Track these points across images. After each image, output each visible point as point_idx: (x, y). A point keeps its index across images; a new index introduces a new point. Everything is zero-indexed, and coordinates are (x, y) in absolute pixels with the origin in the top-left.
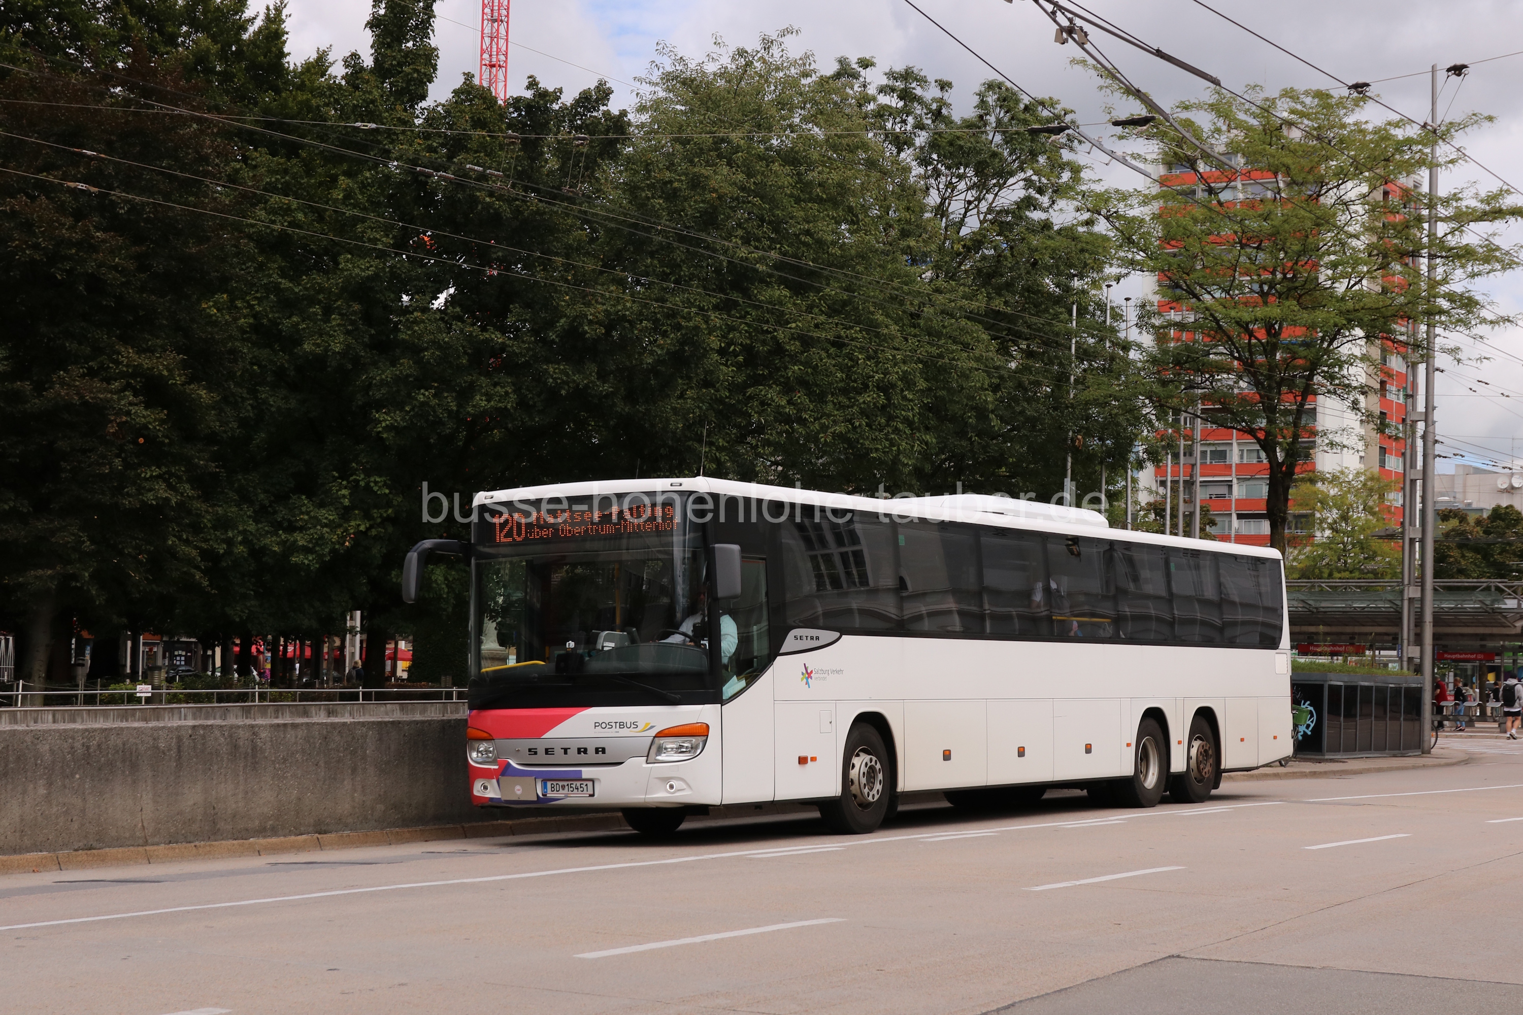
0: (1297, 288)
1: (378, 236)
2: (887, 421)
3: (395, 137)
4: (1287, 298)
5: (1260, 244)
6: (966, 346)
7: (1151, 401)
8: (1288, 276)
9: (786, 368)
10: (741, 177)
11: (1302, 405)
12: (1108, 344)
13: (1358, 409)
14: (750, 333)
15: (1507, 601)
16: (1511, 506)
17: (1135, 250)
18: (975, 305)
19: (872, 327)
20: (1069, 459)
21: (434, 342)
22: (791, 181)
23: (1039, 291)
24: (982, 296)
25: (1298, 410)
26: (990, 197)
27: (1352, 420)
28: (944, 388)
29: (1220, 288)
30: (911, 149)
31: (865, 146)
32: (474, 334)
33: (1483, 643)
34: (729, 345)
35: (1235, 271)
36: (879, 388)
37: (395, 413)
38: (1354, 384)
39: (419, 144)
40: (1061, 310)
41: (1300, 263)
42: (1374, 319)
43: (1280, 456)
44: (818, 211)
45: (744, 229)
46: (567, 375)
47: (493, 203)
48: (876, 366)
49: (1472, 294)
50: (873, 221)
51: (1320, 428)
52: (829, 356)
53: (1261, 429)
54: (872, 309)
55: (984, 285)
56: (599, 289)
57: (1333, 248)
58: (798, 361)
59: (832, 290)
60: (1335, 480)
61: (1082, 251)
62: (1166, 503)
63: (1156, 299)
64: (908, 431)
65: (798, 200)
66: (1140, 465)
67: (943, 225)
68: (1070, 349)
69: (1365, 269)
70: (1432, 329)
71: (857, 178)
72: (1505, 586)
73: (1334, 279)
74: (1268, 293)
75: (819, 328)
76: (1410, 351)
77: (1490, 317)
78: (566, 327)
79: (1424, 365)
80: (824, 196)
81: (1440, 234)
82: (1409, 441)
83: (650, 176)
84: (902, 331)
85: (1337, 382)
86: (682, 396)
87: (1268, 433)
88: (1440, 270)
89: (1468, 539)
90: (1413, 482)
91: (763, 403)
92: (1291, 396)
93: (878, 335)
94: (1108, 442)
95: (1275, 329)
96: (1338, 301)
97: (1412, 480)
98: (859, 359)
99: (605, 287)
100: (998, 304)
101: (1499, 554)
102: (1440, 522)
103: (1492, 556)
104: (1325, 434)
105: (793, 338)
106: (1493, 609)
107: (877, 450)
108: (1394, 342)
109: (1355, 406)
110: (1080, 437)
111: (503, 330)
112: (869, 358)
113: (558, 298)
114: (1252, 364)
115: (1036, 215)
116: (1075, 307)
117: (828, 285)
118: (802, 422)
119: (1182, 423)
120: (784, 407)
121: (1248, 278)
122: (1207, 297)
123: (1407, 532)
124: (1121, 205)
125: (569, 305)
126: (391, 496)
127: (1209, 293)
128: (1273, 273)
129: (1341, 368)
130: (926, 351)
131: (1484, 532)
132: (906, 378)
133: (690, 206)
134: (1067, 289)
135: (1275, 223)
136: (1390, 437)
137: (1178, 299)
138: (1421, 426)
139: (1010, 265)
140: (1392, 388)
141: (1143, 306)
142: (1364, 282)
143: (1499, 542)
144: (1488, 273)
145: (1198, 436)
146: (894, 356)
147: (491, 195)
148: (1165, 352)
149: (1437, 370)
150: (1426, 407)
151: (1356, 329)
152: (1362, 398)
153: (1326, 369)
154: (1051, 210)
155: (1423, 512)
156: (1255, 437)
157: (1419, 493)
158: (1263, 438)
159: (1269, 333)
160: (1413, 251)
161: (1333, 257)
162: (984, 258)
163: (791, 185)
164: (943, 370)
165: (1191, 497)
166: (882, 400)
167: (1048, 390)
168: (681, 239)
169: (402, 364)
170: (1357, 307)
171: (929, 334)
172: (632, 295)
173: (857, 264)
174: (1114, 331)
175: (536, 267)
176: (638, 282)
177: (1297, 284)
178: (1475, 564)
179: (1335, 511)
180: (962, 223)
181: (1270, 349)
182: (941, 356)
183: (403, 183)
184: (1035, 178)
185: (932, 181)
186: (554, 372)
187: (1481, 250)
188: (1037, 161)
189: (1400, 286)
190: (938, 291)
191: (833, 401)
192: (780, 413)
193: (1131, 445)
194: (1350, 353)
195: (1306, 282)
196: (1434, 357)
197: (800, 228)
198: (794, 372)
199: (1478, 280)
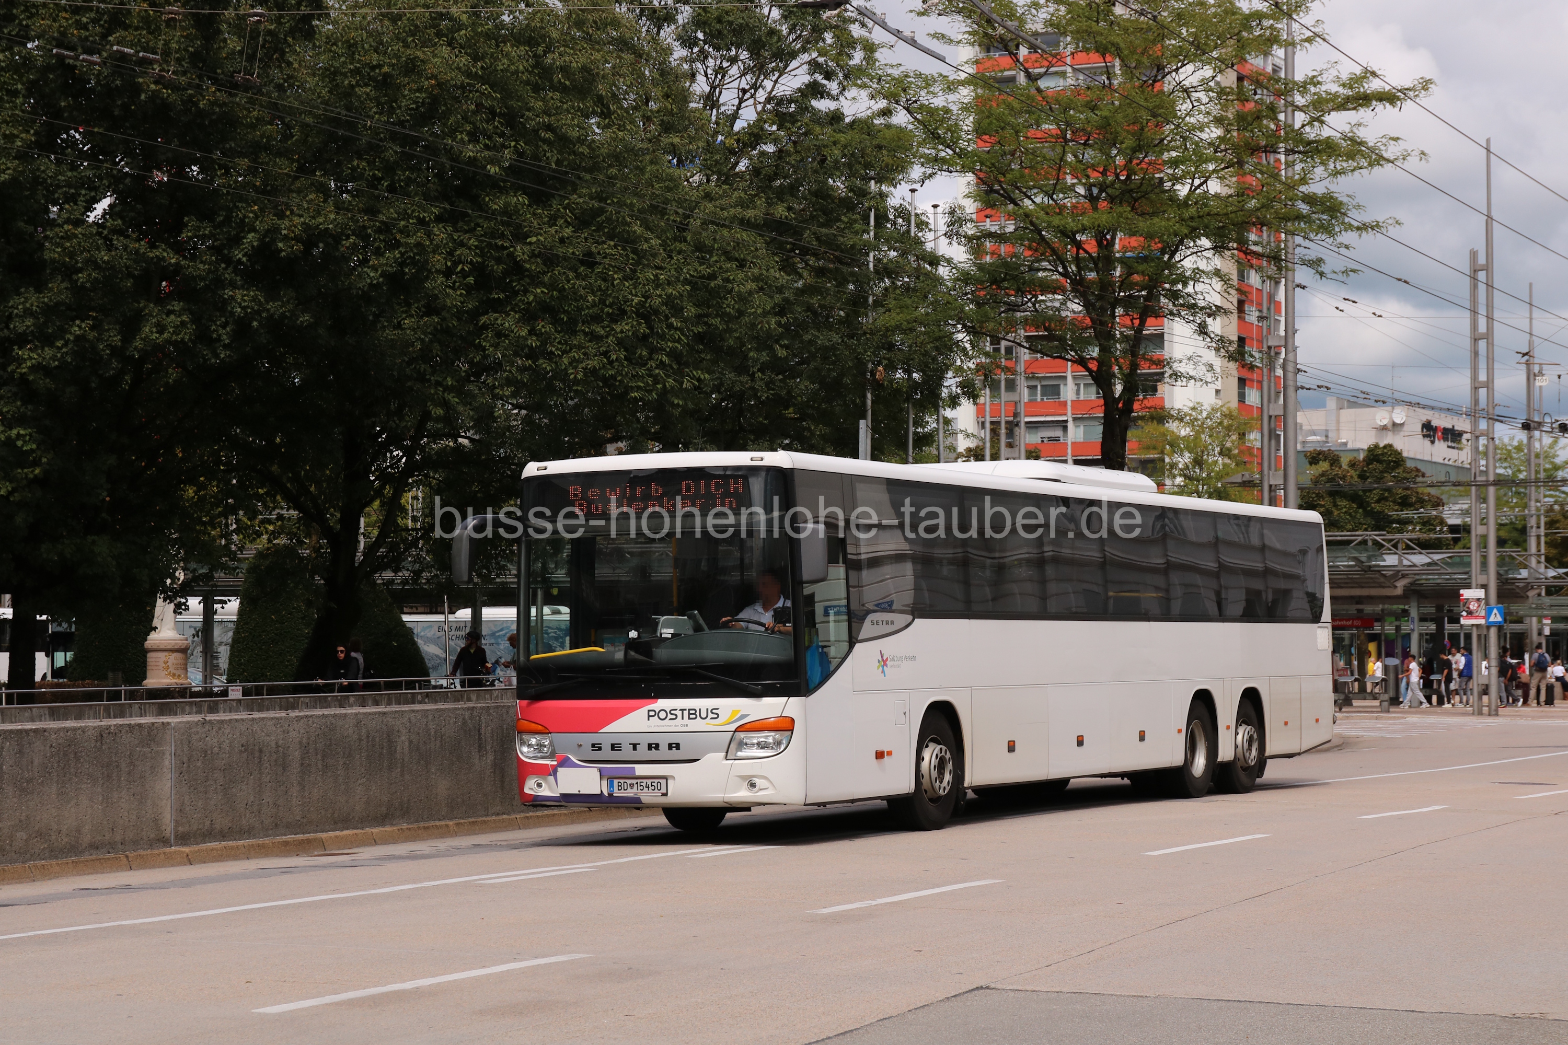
0: (1132, 190)
1: (15, 132)
2: (650, 354)
3: (34, 11)
4: (1120, 203)
5: (1088, 140)
6: (742, 264)
7: (964, 326)
8: (1122, 178)
9: (526, 291)
10: (464, 60)
11: (1139, 331)
12: (912, 258)
13: (1206, 333)
14: (482, 249)
15: (1385, 556)
16: (1390, 446)
17: (940, 147)
18: (750, 213)
19: (628, 241)
20: (869, 396)
21: (88, 262)
22: (525, 64)
23: (829, 196)
24: (760, 202)
25: (1136, 334)
26: (768, 84)
27: (1200, 347)
28: (717, 316)
29: (1042, 191)
30: (673, 27)
31: (615, 23)
32: (142, 251)
33: (1360, 607)
34: (455, 264)
35: (1060, 170)
36: (638, 314)
37: (43, 349)
38: (1201, 303)
39: (64, 18)
40: (854, 217)
41: (1135, 161)
42: (1223, 227)
43: (1118, 388)
44: (561, 102)
45: (470, 123)
46: (260, 304)
47: (159, 91)
48: (635, 288)
49: (1335, 195)
50: (628, 113)
52: (578, 277)
53: (1093, 358)
54: (628, 219)
55: (762, 189)
56: (295, 199)
57: (1173, 144)
58: (540, 282)
59: (581, 199)
61: (880, 147)
63: (968, 204)
64: (675, 366)
65: (537, 89)
66: (954, 402)
67: (714, 118)
68: (867, 264)
69: (1211, 167)
70: (1290, 237)
71: (607, 62)
72: (1383, 540)
73: (1175, 179)
74: (1098, 198)
75: (564, 243)
76: (1265, 264)
77: (1356, 224)
78: (255, 244)
79: (1283, 280)
80: (567, 83)
81: (1297, 125)
82: (1268, 370)
83: (353, 59)
84: (664, 245)
85: (1181, 301)
86: (399, 326)
87: (1103, 362)
88: (1298, 167)
89: (1339, 485)
90: (1273, 419)
91: (499, 334)
92: (1127, 320)
93: (636, 251)
94: (915, 375)
95: (1106, 239)
96: (1179, 207)
97: (1270, 417)
98: (614, 279)
99: (302, 194)
100: (780, 211)
101: (1378, 501)
102: (1306, 466)
103: (1369, 504)
104: (1168, 363)
105: (533, 255)
106: (1370, 567)
107: (639, 388)
108: (1246, 253)
109: (1202, 330)
110: (880, 368)
111: (178, 248)
112: (626, 278)
113: (245, 209)
114: (1081, 281)
115: (823, 105)
116: (872, 214)
117: (574, 191)
118: (548, 356)
119: (1003, 351)
120: (526, 339)
121: (1075, 180)
122: (1027, 202)
123: (1266, 478)
124: (923, 93)
125: (257, 217)
126: (39, 453)
127: (1029, 198)
128: (1104, 173)
129: (1185, 285)
130: (696, 270)
131: (1360, 476)
132: (669, 301)
133: (404, 96)
134: (863, 193)
135: (1105, 113)
137: (994, 207)
140: (1251, 308)
141: (952, 212)
142: (1210, 183)
143: (1375, 489)
144: (1353, 171)
145: (1021, 368)
146: (656, 276)
147: (156, 83)
148: (981, 267)
149: (1298, 286)
150: (1286, 331)
151: (1202, 238)
152: (1209, 321)
153: (1167, 286)
154: (842, 98)
156: (1088, 369)
158: (1095, 369)
159: (1100, 244)
160: (1266, 146)
161: (1174, 154)
162: (763, 155)
163: (527, 70)
164: (716, 293)
166: (643, 329)
167: (842, 313)
168: (394, 137)
169: (51, 289)
170: (1201, 214)
173: (610, 166)
174: (919, 243)
175: (216, 170)
177: (1132, 186)
178: (1350, 515)
179: (1187, 455)
180: (735, 116)
181: (1103, 264)
182: (713, 277)
183: (47, 68)
184: (821, 60)
185: (699, 65)
186: (242, 299)
187: (1344, 144)
188: (824, 40)
190: (708, 196)
191: (583, 331)
193: (941, 378)
194: (1195, 266)
195: (1141, 184)
196: (1294, 270)
197: (539, 122)
198: (535, 296)
199: (1341, 179)
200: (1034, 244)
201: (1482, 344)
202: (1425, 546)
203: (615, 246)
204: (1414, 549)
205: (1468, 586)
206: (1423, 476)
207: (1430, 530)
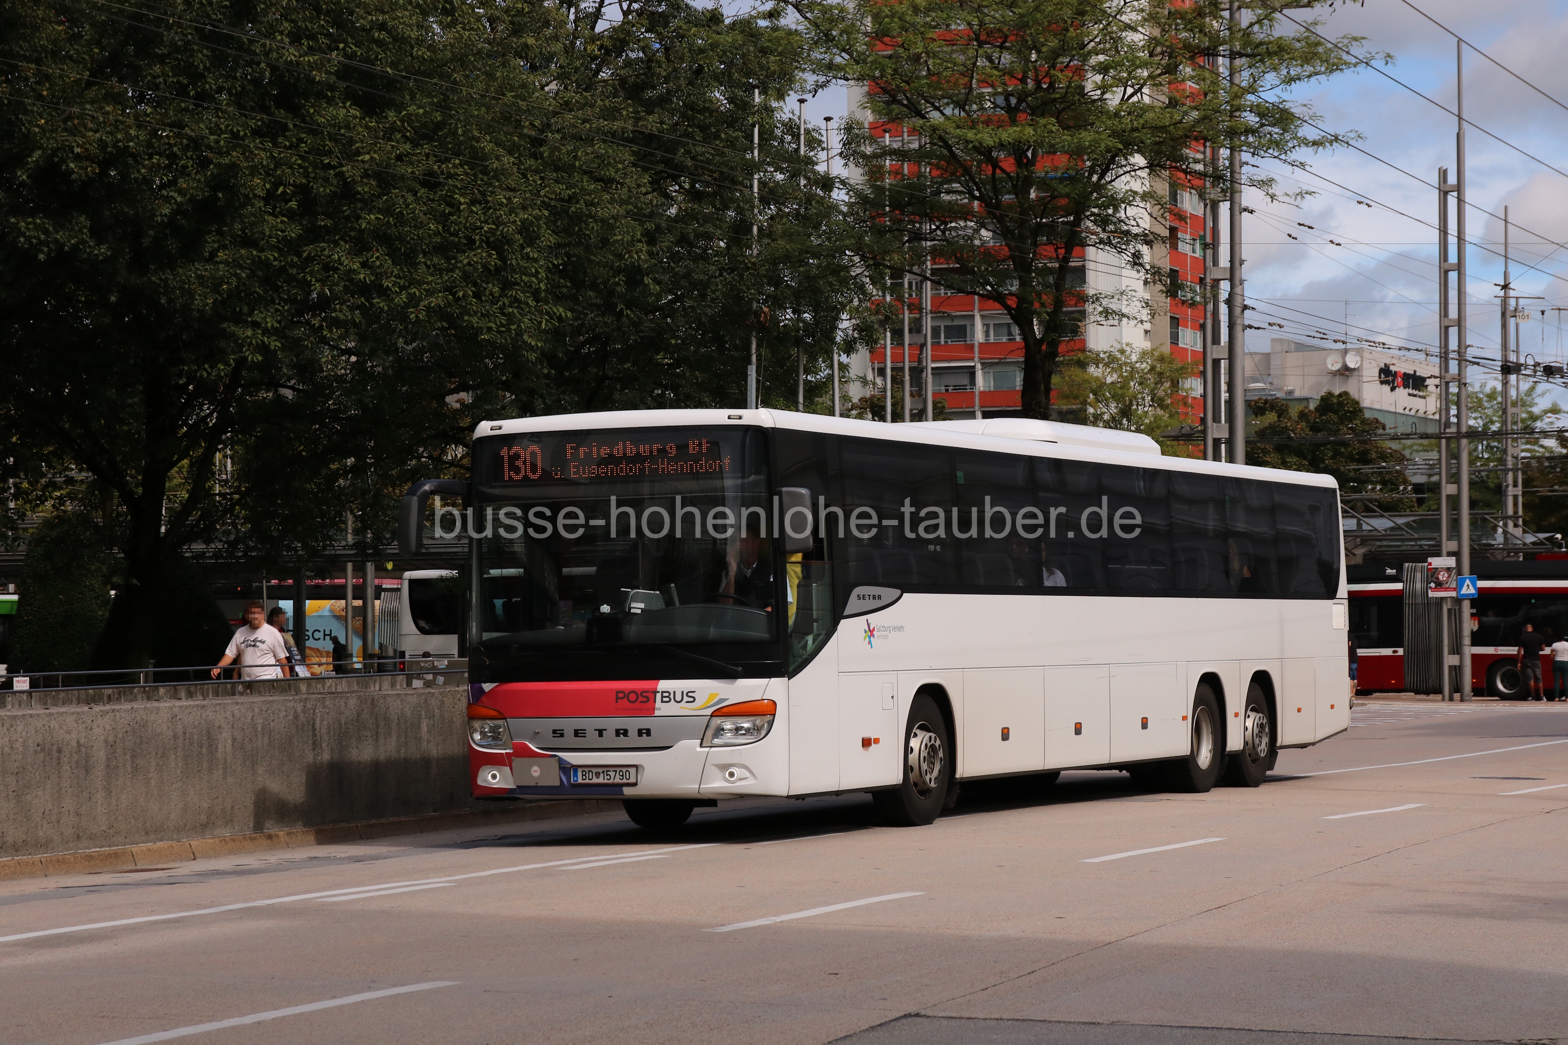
0: (1055, 100)
2: (502, 290)
4: (1043, 115)
5: (1005, 42)
6: (607, 185)
7: (863, 258)
8: (1045, 86)
9: (358, 217)
11: (1065, 260)
12: (803, 182)
13: (1141, 265)
14: (306, 169)
17: (835, 50)
18: (616, 125)
19: (477, 160)
20: (754, 340)
23: (707, 109)
24: (627, 113)
25: (1060, 266)
27: (1133, 280)
28: (579, 244)
29: (953, 102)
34: (276, 186)
35: (972, 78)
36: (489, 244)
38: (1135, 230)
40: (737, 134)
41: (1058, 67)
42: (1160, 143)
43: (1038, 330)
45: (292, 21)
46: (46, 232)
48: (485, 214)
49: (1287, 105)
51: (1091, 292)
52: (417, 199)
53: (1011, 294)
54: (476, 134)
56: (89, 109)
57: (1102, 46)
58: (374, 207)
59: (419, 108)
60: (1111, 361)
61: (764, 51)
62: (885, 397)
63: (868, 117)
64: (531, 302)
66: (849, 347)
67: (572, 17)
68: (752, 186)
69: (1146, 74)
70: (1236, 154)
73: (1104, 88)
74: (1017, 109)
75: (402, 161)
76: (1207, 184)
77: (1312, 136)
78: (42, 164)
79: (1228, 204)
81: (1244, 24)
82: (1210, 307)
84: (518, 164)
85: (1112, 227)
86: (211, 258)
87: (1021, 300)
88: (1246, 74)
89: (1290, 438)
90: (1216, 362)
91: (327, 268)
92: (1049, 250)
93: (485, 171)
94: (806, 315)
95: (1027, 157)
96: (1110, 118)
97: (1214, 361)
98: (461, 203)
99: (97, 105)
101: (1333, 457)
102: (1253, 417)
103: (1322, 460)
104: (1097, 299)
105: (366, 175)
107: (490, 329)
108: (1185, 172)
109: (1136, 261)
110: (766, 309)
112: (473, 202)
113: (30, 122)
114: (998, 205)
116: (756, 130)
117: (413, 100)
118: (384, 292)
119: (906, 285)
120: (357, 272)
121: (990, 90)
122: (935, 116)
123: (1210, 430)
125: (45, 132)
127: (937, 109)
128: (1023, 80)
129: (1116, 209)
130: (554, 192)
131: (1312, 429)
132: (526, 230)
134: (745, 106)
136: (1183, 302)
137: (895, 119)
138: (1225, 286)
139: (664, 74)
140: (1185, 236)
141: (849, 129)
142: (1145, 90)
143: (1330, 442)
144: (1309, 76)
145: (928, 304)
148: (879, 190)
149: (1245, 210)
150: (1231, 261)
151: (1136, 155)
152: (1145, 249)
153: (1096, 210)
155: (1230, 403)
156: (1005, 306)
157: (1223, 379)
158: (1014, 306)
159: (1019, 163)
160: (1208, 48)
161: (1101, 58)
162: (629, 63)
164: (578, 218)
165: (920, 389)
166: (494, 260)
167: (722, 244)
170: (1136, 126)
171: (557, 169)
172: (137, 117)
173: (453, 70)
174: (811, 162)
176: (141, 99)
177: (1055, 95)
180: (597, 15)
181: (1021, 186)
182: (573, 199)
186: (27, 228)
187: (1298, 45)
189: (1192, 96)
190: (567, 106)
191: (425, 263)
192: (351, 280)
193: (837, 318)
194: (1128, 188)
195: (1066, 93)
196: (1241, 192)
197: (372, 20)
198: (368, 223)
199: (1295, 86)
200: (943, 163)
201: (1453, 276)
202: (1388, 508)
203: (461, 165)
204: (1375, 511)
205: (1438, 554)
206: (1384, 428)
207: (1391, 490)
